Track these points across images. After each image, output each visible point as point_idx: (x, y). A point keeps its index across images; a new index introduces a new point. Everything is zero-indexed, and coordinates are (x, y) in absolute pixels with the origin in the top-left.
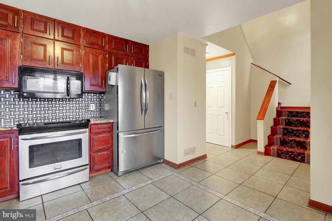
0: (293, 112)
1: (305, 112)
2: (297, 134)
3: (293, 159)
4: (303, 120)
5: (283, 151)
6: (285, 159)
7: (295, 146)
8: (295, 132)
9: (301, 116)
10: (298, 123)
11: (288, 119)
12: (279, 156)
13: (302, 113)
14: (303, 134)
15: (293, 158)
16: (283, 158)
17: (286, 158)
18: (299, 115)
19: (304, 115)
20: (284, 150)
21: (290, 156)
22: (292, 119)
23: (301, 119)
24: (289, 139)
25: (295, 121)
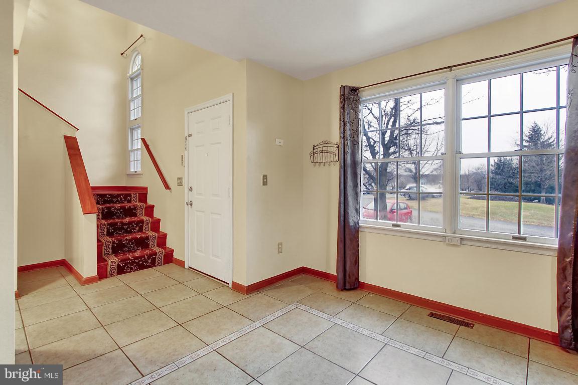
0: (106, 195)
1: (122, 195)
2: (129, 229)
3: (142, 267)
4: (130, 207)
5: (129, 259)
6: (130, 272)
7: (134, 247)
8: (125, 227)
9: (117, 201)
10: (121, 212)
11: (107, 208)
12: (121, 271)
13: (119, 195)
14: (136, 227)
15: (142, 265)
16: (128, 272)
17: (131, 270)
18: (115, 200)
19: (121, 199)
20: (130, 257)
21: (138, 264)
22: (113, 207)
23: (126, 204)
24: (126, 240)
25: (118, 210)
